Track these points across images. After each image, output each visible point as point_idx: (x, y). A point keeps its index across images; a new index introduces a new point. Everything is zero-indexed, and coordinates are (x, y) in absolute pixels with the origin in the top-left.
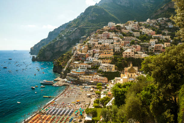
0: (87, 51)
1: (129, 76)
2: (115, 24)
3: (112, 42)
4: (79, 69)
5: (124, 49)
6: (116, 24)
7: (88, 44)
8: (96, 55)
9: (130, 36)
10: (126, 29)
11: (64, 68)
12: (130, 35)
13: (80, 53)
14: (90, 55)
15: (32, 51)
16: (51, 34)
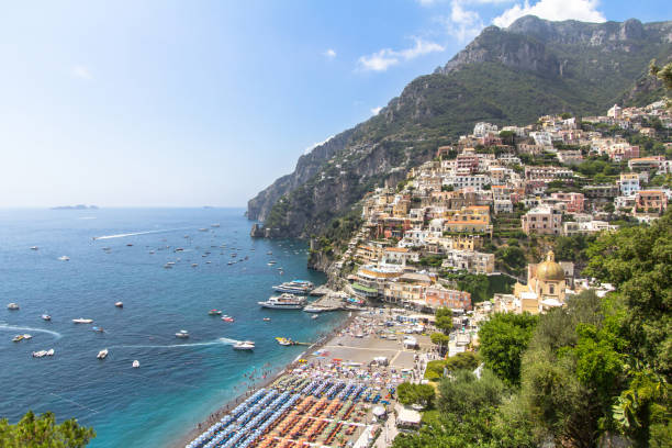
0: (408, 212)
1: (541, 291)
2: (496, 127)
3: (486, 184)
4: (383, 263)
5: (526, 206)
6: (500, 128)
7: (411, 188)
8: (436, 222)
9: (547, 164)
10: (532, 142)
11: (339, 258)
12: (549, 159)
13: (386, 216)
14: (418, 223)
15: (253, 210)
16: (304, 162)
